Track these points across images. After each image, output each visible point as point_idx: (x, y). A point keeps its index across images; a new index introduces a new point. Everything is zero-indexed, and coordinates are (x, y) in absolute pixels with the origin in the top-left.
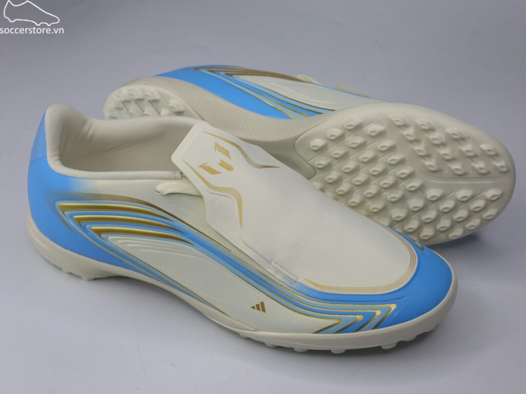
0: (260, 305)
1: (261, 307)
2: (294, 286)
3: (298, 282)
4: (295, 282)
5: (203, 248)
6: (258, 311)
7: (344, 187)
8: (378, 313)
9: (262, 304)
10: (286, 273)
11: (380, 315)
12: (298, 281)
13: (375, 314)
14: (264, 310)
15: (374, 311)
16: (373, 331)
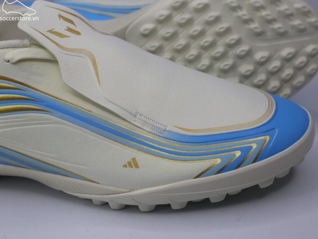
0: (132, 162)
1: (133, 164)
2: (165, 135)
3: (167, 131)
4: (165, 131)
5: (62, 114)
6: (131, 169)
7: (193, 52)
8: (254, 146)
9: (134, 159)
10: (153, 123)
11: (256, 147)
12: (167, 129)
13: (251, 147)
14: (137, 166)
15: (250, 145)
16: (253, 164)
